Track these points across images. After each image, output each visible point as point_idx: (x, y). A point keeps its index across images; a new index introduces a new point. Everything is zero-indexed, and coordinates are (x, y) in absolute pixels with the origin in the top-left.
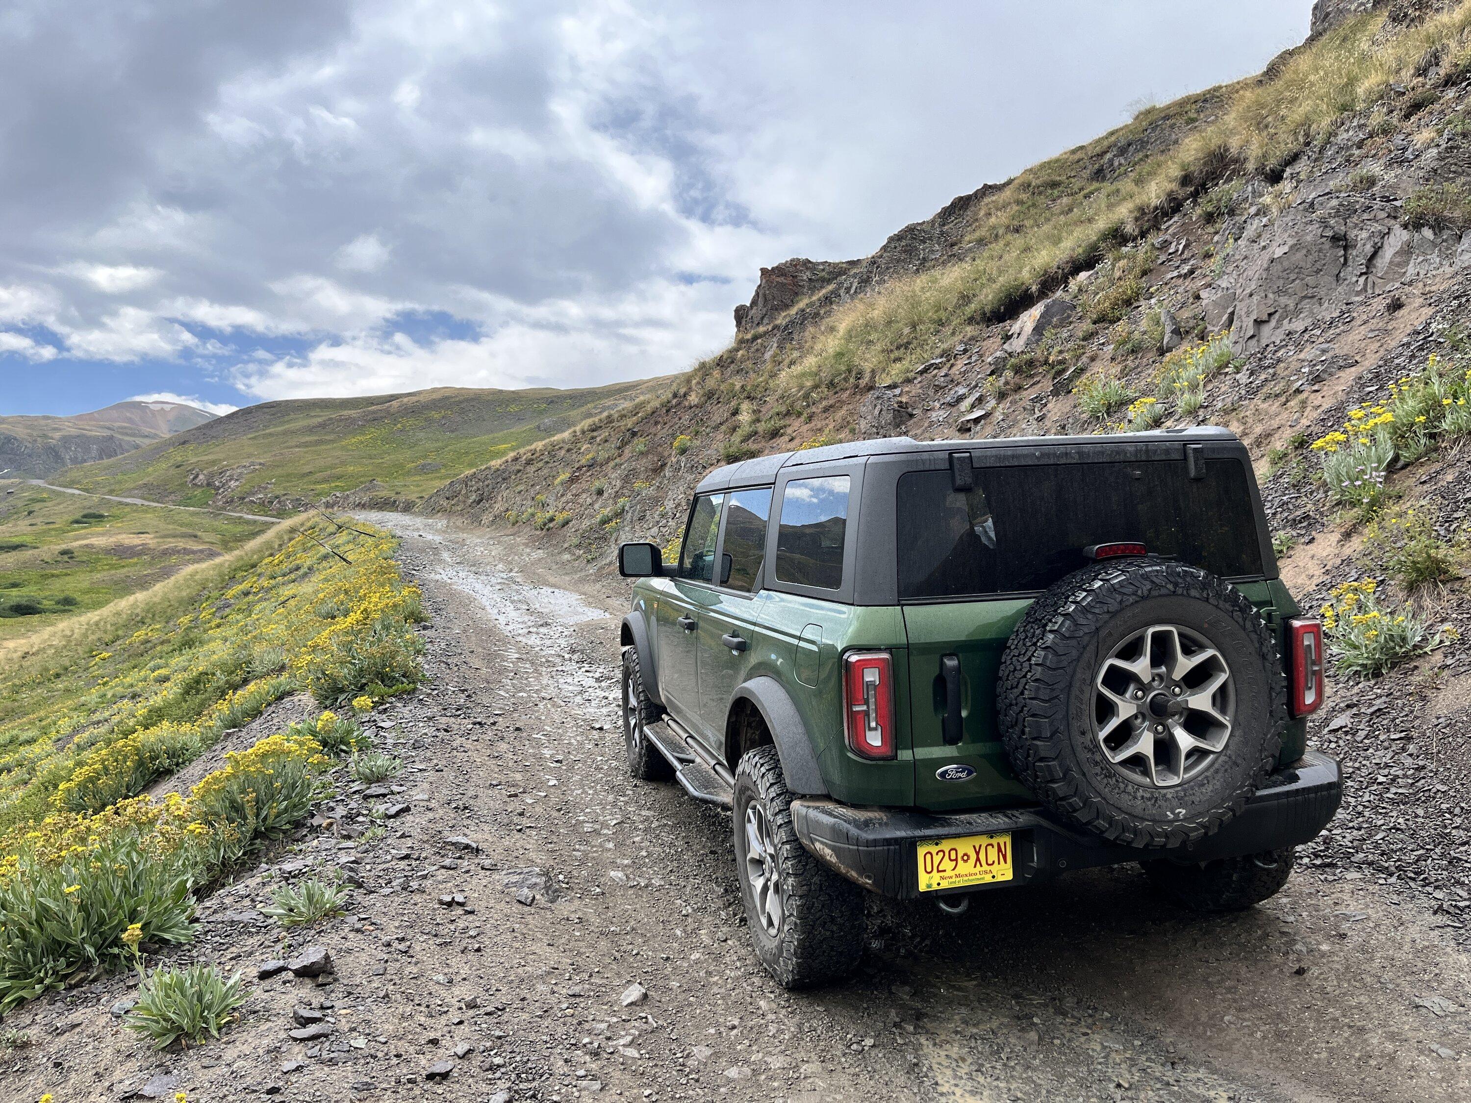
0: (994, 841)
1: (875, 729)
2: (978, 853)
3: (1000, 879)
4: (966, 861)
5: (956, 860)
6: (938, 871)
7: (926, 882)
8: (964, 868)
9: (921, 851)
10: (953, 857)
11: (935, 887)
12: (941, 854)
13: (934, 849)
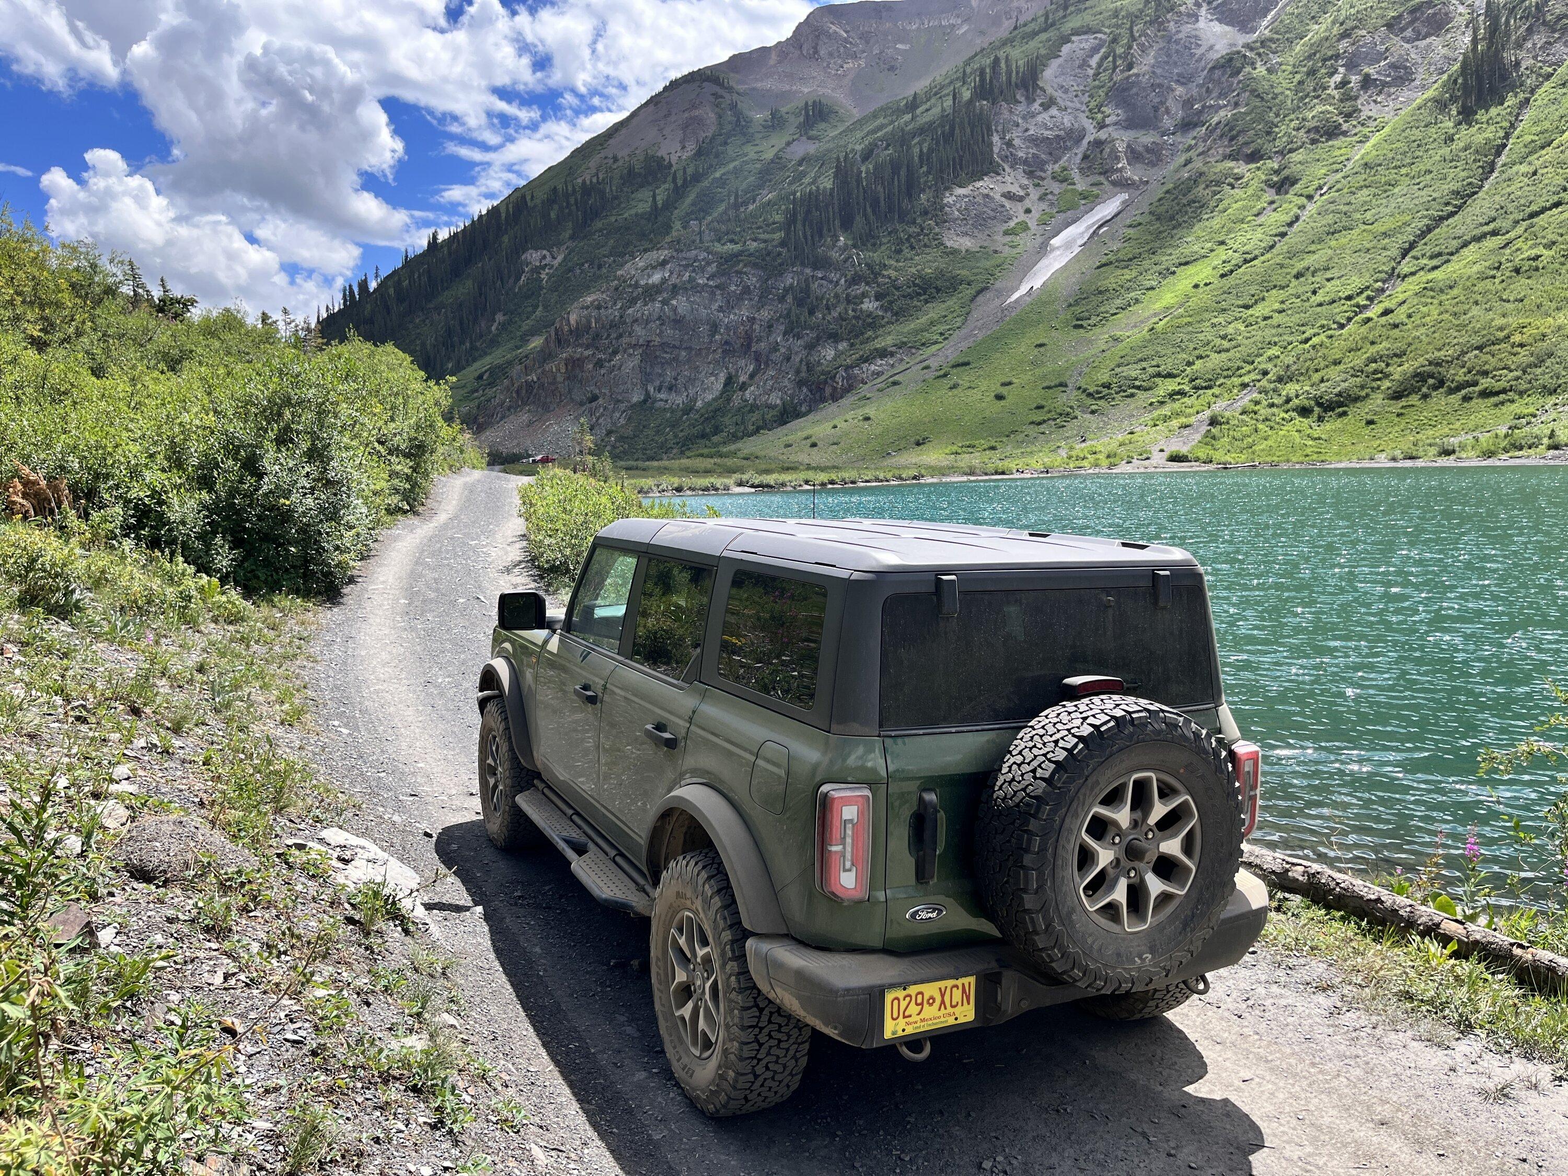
0: (959, 982)
1: (850, 870)
2: (943, 996)
3: (962, 1020)
4: (931, 1005)
5: (922, 1004)
6: (904, 1017)
7: (893, 1028)
8: (930, 1012)
9: (889, 997)
10: (919, 1001)
11: (900, 1033)
12: (908, 999)
13: (900, 994)
